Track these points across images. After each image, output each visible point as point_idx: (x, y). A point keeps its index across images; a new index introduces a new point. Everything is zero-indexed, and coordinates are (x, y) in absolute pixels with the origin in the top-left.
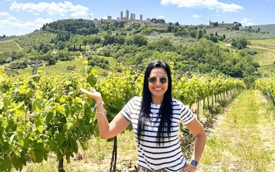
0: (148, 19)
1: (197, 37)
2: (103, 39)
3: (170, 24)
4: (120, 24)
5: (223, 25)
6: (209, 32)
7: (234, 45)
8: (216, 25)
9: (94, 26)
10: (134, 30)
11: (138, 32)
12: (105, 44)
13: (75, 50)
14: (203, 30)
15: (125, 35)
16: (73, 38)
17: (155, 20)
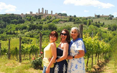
0: (56, 14)
1: (88, 24)
2: (28, 27)
3: (71, 16)
4: (38, 17)
5: (103, 17)
6: (95, 21)
7: (109, 29)
8: (99, 16)
9: (21, 18)
10: (48, 21)
11: (50, 22)
12: (30, 30)
13: (10, 33)
14: (91, 20)
15: (42, 23)
16: (8, 26)
17: (61, 14)
